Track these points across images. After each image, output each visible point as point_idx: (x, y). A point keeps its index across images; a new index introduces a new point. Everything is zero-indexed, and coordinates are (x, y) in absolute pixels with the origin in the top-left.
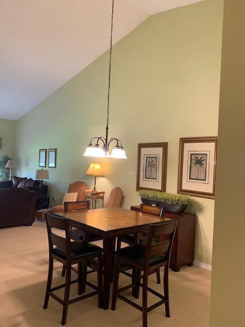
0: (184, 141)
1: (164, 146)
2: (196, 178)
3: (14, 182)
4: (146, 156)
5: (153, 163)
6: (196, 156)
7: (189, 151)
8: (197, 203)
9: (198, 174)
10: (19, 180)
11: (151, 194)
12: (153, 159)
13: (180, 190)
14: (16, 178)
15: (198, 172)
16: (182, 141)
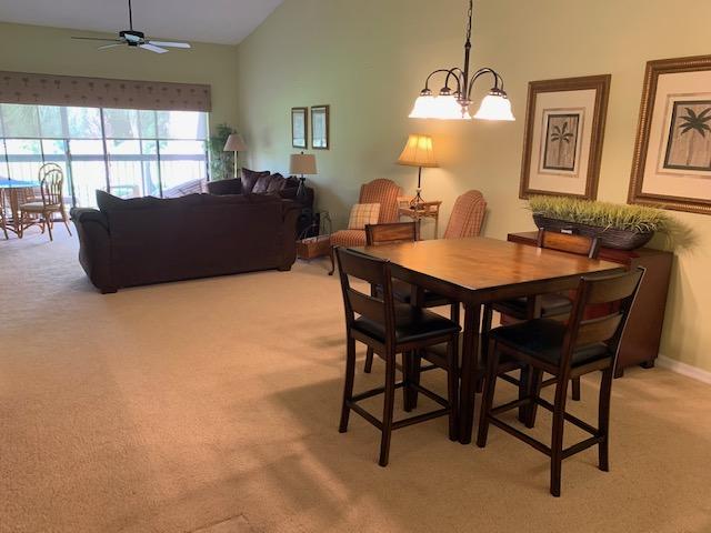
0: (657, 68)
1: (601, 84)
2: (685, 164)
3: (245, 182)
4: (547, 113)
5: (567, 131)
6: (690, 107)
7: (669, 96)
8: (679, 227)
9: (691, 153)
10: (255, 177)
11: (559, 206)
12: (568, 119)
13: (637, 195)
14: (248, 173)
15: (691, 148)
16: (654, 69)
